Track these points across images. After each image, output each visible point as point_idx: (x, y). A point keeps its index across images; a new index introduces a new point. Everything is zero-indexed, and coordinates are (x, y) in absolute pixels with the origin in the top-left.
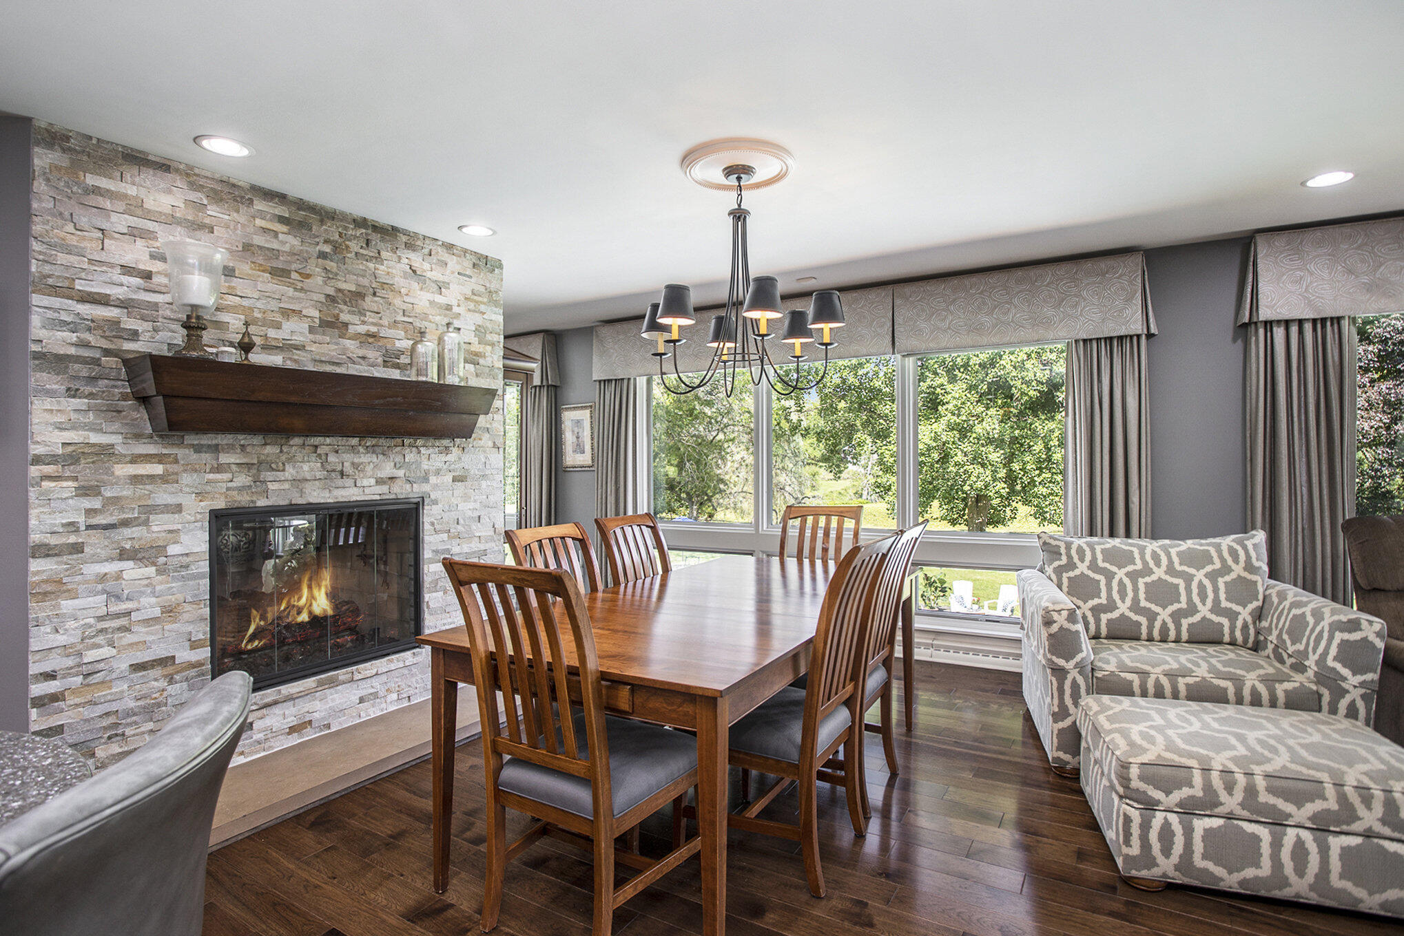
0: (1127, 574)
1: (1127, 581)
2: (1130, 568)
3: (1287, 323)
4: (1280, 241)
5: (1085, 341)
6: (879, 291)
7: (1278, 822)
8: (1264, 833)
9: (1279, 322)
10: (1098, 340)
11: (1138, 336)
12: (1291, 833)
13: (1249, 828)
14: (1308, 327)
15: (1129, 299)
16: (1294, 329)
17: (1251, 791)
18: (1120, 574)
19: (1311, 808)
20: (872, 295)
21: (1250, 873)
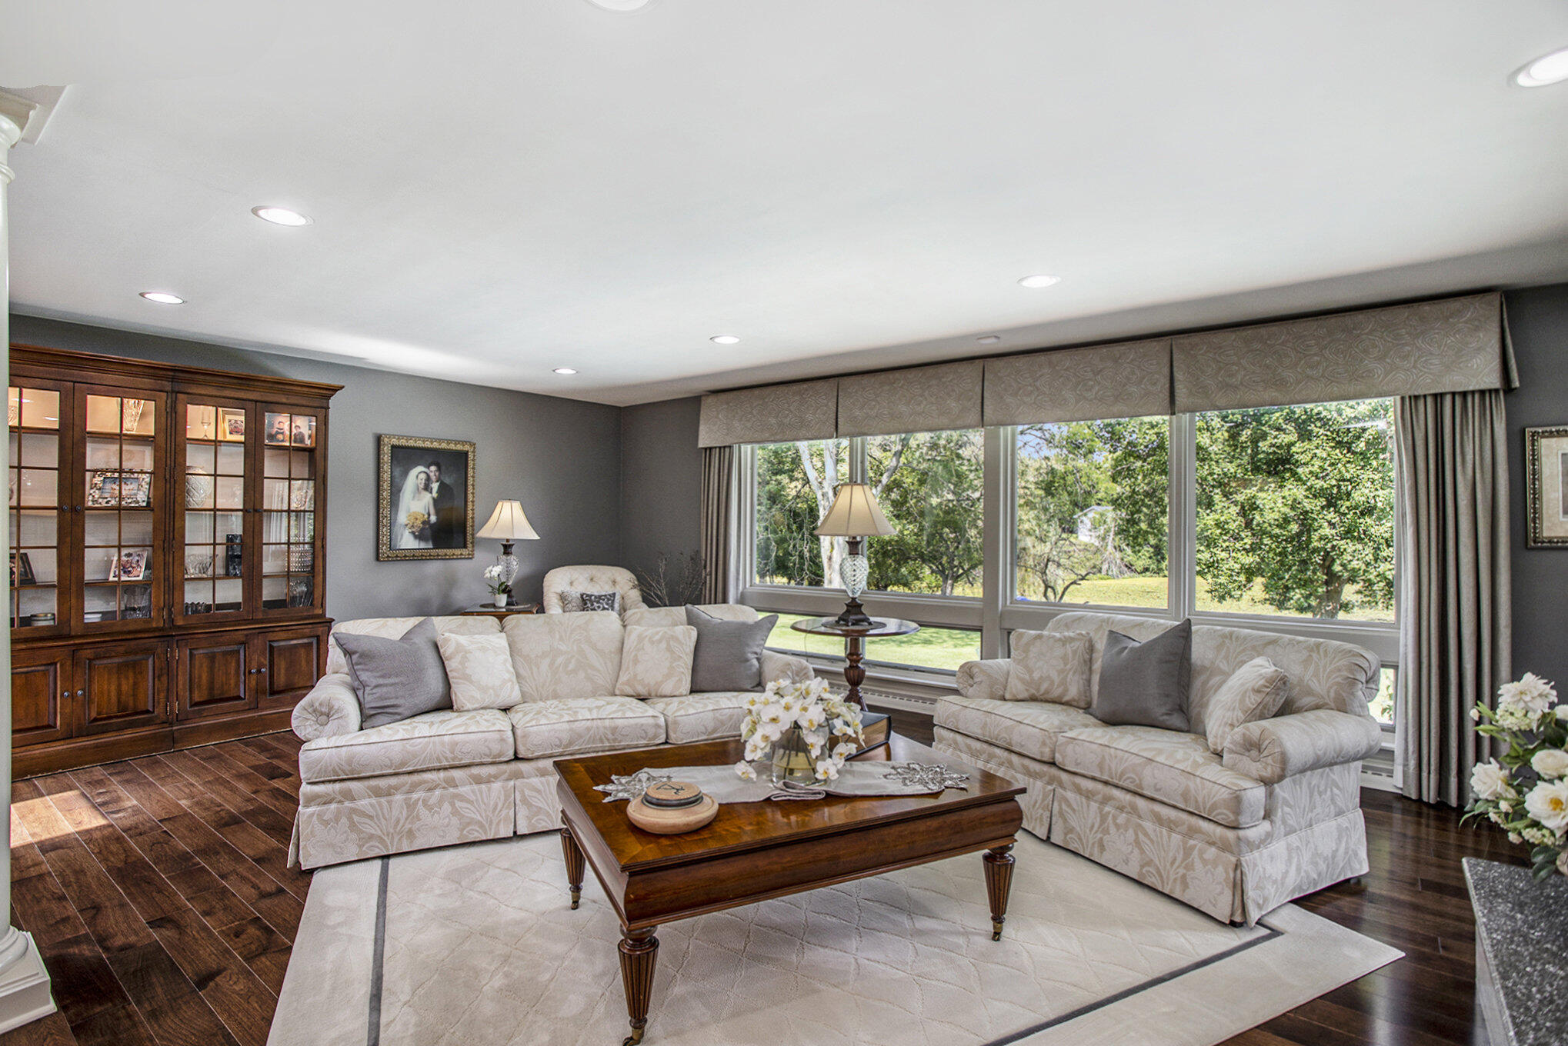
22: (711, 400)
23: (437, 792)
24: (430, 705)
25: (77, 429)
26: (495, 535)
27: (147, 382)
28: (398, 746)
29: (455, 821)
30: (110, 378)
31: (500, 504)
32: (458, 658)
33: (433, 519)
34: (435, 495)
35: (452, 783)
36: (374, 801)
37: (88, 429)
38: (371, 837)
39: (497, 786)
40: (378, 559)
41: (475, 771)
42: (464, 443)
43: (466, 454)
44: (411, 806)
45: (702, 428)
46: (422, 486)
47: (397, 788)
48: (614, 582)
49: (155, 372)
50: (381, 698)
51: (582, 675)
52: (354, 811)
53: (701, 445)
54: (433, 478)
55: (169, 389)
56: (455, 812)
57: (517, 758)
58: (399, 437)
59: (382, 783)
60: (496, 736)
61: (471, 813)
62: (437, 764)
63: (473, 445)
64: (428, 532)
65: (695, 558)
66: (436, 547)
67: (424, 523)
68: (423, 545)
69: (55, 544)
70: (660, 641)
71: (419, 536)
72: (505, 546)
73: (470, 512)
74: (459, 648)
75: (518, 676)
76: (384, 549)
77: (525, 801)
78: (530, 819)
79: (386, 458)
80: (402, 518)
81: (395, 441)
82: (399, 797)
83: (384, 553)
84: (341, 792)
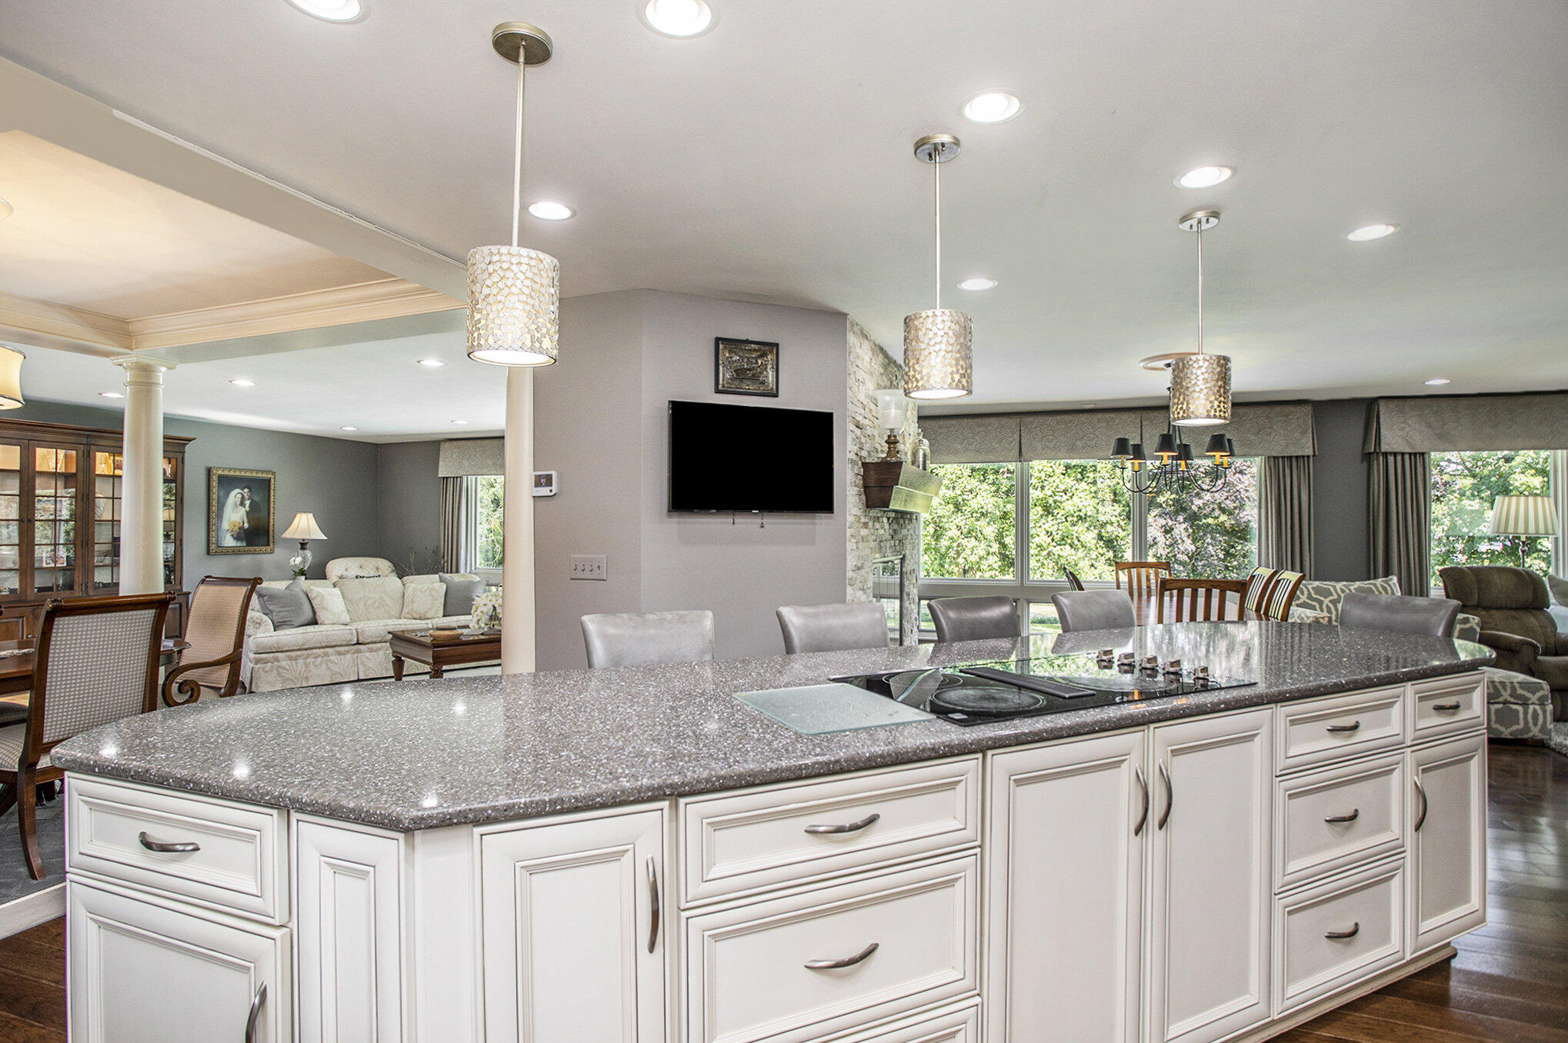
0: (1330, 601)
1: (1330, 605)
2: (1331, 598)
3: (1395, 454)
4: (1392, 405)
5: (1274, 457)
6: (1131, 414)
7: (1525, 703)
8: (1520, 708)
9: (1391, 453)
10: (1283, 457)
11: (1308, 457)
12: (1531, 707)
13: (1514, 707)
14: (1407, 457)
15: (1303, 433)
16: (1399, 458)
17: (1513, 688)
18: (1326, 601)
19: (1539, 694)
20: (1125, 416)
21: (1514, 728)
22: (447, 444)
23: (319, 659)
24: (306, 622)
25: (31, 470)
26: (296, 537)
27: (72, 439)
28: (301, 636)
29: (329, 672)
30: (50, 437)
31: (298, 515)
32: (319, 599)
33: (246, 525)
34: (247, 509)
35: (326, 655)
36: (289, 662)
37: (37, 469)
38: (288, 679)
39: (348, 656)
40: (208, 553)
41: (338, 649)
42: (268, 472)
43: (269, 480)
44: (307, 665)
45: (441, 463)
46: (239, 503)
47: (300, 656)
48: (377, 569)
49: (77, 431)
50: (283, 617)
51: (382, 610)
52: (279, 667)
53: (440, 475)
54: (246, 497)
55: (85, 442)
56: (328, 668)
57: (358, 643)
58: (224, 469)
59: (292, 654)
60: (349, 632)
61: (336, 669)
62: (320, 645)
63: (274, 473)
64: (243, 535)
65: (436, 552)
66: (248, 545)
67: (240, 528)
68: (239, 544)
69: (17, 542)
70: (426, 591)
71: (237, 538)
72: (301, 544)
73: (272, 520)
74: (319, 594)
75: (348, 611)
76: (213, 547)
77: (362, 663)
78: (365, 672)
79: (215, 483)
80: (225, 525)
81: (220, 472)
82: (300, 661)
83: (212, 549)
84: (273, 657)
